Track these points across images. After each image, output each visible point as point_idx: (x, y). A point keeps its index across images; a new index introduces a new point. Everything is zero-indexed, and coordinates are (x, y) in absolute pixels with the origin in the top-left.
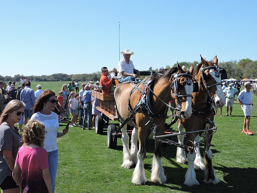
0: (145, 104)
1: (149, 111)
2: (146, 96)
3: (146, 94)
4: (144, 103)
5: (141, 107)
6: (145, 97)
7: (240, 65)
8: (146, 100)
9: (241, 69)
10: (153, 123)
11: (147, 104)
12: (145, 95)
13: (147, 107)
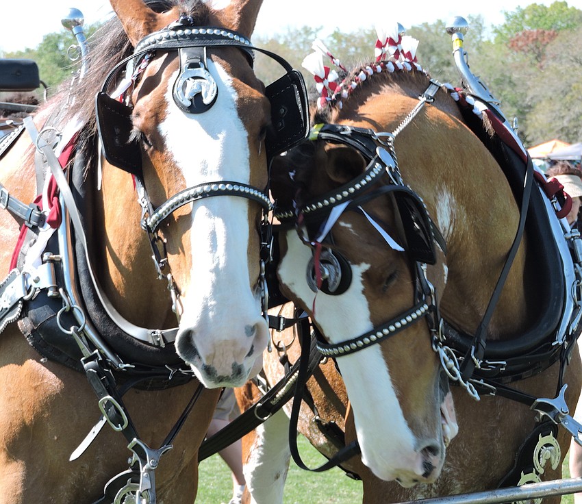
0: (57, 302)
1: (92, 346)
2: (55, 235)
3: (55, 224)
4: (45, 291)
5: (25, 325)
6: (52, 246)
7: (513, 45)
8: (56, 266)
9: (515, 76)
10: (129, 433)
11: (71, 300)
12: (46, 232)
13: (69, 318)
